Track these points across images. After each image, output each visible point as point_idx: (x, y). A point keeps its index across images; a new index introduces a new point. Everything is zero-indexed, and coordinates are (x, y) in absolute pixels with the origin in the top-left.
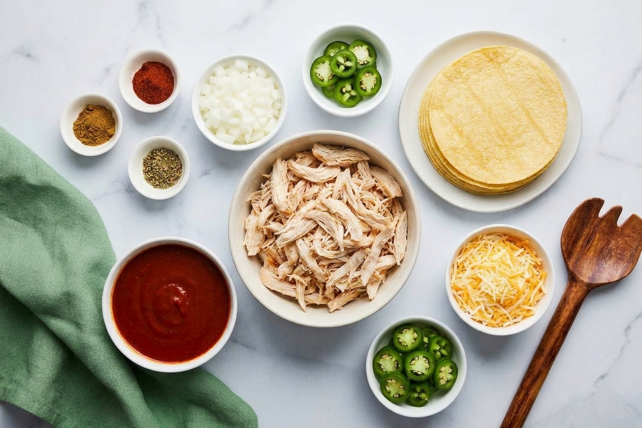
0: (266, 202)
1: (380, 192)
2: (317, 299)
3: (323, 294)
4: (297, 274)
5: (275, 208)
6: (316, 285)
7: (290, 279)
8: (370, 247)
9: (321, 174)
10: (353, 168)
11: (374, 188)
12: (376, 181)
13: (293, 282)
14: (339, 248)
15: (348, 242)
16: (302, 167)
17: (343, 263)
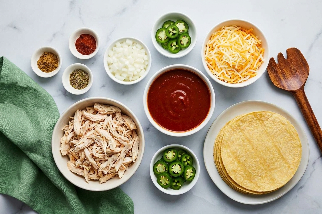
0: (71, 130)
1: (126, 127)
2: (94, 177)
3: (97, 174)
4: (85, 165)
5: (75, 133)
6: (93, 170)
7: (81, 167)
8: (120, 152)
9: (98, 117)
10: (114, 115)
11: (123, 125)
12: (124, 122)
13: (83, 169)
14: (104, 153)
15: (109, 150)
16: (88, 114)
17: (107, 160)
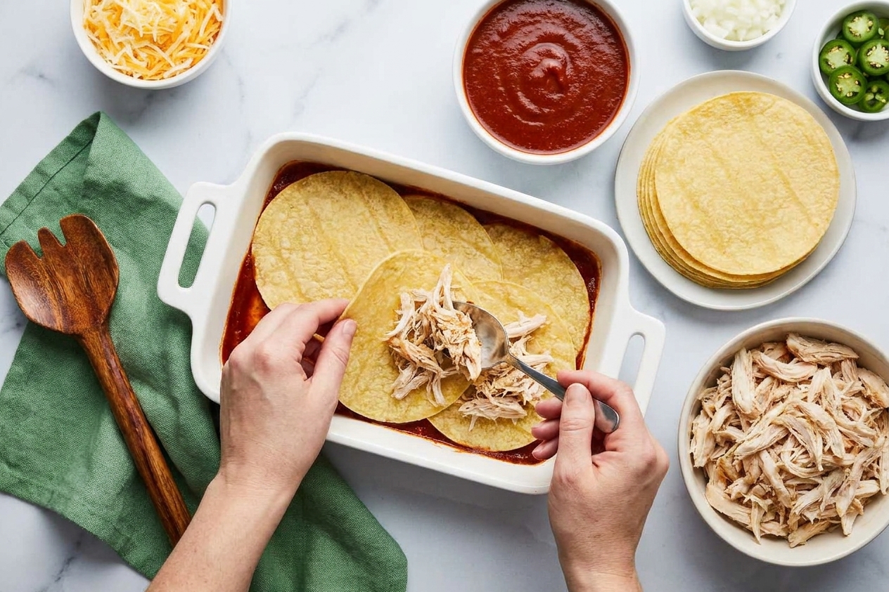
0: (723, 400)
1: (868, 399)
2: (776, 528)
3: (785, 522)
4: (755, 494)
5: (734, 408)
6: (778, 511)
7: (745, 501)
8: (851, 466)
9: (792, 371)
10: (835, 367)
11: (860, 394)
12: (863, 385)
13: (749, 505)
14: (814, 465)
15: (829, 458)
16: (770, 360)
17: (816, 485)
